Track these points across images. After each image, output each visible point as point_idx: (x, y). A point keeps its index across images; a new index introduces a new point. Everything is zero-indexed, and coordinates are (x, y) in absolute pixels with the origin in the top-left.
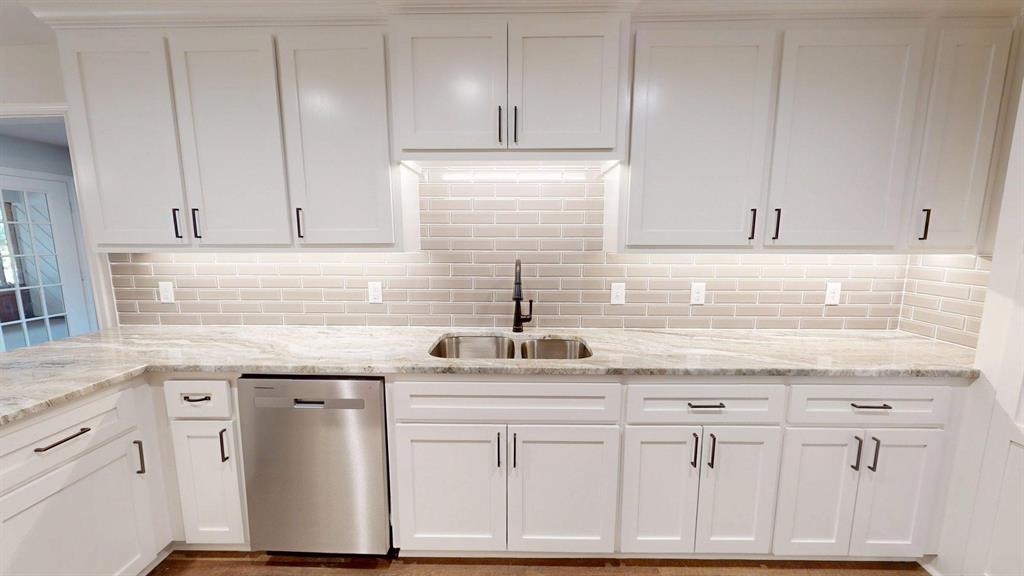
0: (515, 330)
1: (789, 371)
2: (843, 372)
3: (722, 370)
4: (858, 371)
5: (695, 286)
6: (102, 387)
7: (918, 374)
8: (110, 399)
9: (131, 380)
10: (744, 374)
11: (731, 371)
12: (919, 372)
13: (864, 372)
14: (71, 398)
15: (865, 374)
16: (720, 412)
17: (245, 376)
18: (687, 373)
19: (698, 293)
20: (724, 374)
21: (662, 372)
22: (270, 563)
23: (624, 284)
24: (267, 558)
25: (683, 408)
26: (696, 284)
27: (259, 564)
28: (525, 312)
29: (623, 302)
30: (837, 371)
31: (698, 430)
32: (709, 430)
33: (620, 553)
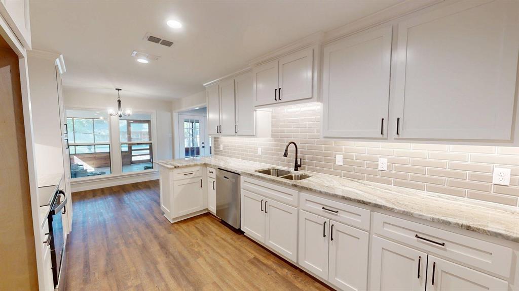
0: (295, 170)
1: (370, 203)
2: (404, 211)
3: (335, 195)
4: (416, 214)
5: (381, 160)
6: (196, 165)
7: (468, 228)
8: (197, 168)
9: (201, 165)
10: (346, 199)
11: (340, 196)
12: (469, 227)
13: (420, 215)
14: (190, 166)
15: (420, 217)
16: (336, 215)
17: (219, 169)
18: (320, 192)
19: (383, 164)
20: (336, 197)
21: (311, 190)
22: (220, 222)
23: (342, 156)
24: (220, 220)
25: (320, 208)
26: (382, 159)
27: (218, 221)
28: (299, 163)
29: (342, 164)
30: (400, 210)
31: (327, 220)
32: (332, 222)
33: (298, 264)
